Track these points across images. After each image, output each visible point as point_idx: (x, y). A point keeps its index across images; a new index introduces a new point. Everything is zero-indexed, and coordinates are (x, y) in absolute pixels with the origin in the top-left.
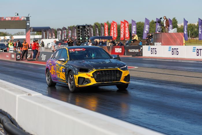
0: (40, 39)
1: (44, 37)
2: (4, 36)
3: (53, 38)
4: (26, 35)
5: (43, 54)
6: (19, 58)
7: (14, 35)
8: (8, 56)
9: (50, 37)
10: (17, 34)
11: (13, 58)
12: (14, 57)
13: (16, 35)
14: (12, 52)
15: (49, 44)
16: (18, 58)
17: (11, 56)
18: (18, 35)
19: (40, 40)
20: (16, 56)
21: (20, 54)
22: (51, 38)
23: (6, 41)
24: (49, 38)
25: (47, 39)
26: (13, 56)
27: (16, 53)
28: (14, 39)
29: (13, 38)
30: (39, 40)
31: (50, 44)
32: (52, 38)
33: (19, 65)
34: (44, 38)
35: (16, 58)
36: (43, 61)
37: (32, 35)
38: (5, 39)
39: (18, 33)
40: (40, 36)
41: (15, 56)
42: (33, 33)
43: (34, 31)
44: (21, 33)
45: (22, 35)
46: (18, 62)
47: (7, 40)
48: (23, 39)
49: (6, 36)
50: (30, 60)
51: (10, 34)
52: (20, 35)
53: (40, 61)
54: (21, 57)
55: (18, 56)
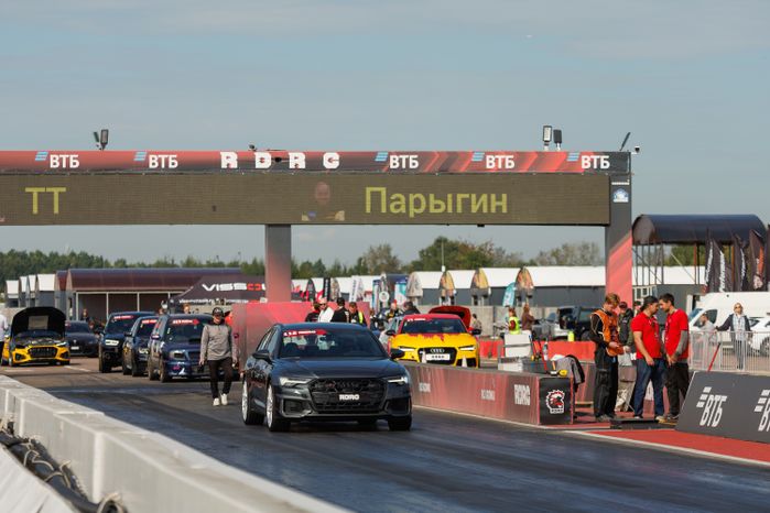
0: (697, 291)
1: (722, 278)
2: (476, 268)
4: (606, 265)
5: (707, 389)
6: (561, 409)
7: (533, 264)
8: (490, 395)
10: (555, 254)
11: (522, 411)
12: (528, 402)
13: (551, 264)
14: (517, 368)
17: (510, 393)
18: (560, 263)
19: (695, 299)
20: (543, 395)
21: (564, 384)
22: (764, 289)
23: (486, 296)
26: (523, 395)
27: (539, 377)
28: (537, 288)
29: (529, 280)
30: (690, 299)
33: (560, 450)
34: (722, 286)
35: (543, 408)
36: (707, 430)
37: (649, 266)
38: (481, 285)
39: (563, 252)
40: (696, 273)
41: (532, 395)
42: (656, 250)
43: (658, 243)
44: (578, 254)
45: (586, 262)
46: (554, 433)
47: (490, 292)
48: (589, 287)
49: (485, 266)
50: (626, 425)
51: (512, 256)
52: (571, 265)
53: (686, 432)
54: (571, 402)
55: (555, 396)
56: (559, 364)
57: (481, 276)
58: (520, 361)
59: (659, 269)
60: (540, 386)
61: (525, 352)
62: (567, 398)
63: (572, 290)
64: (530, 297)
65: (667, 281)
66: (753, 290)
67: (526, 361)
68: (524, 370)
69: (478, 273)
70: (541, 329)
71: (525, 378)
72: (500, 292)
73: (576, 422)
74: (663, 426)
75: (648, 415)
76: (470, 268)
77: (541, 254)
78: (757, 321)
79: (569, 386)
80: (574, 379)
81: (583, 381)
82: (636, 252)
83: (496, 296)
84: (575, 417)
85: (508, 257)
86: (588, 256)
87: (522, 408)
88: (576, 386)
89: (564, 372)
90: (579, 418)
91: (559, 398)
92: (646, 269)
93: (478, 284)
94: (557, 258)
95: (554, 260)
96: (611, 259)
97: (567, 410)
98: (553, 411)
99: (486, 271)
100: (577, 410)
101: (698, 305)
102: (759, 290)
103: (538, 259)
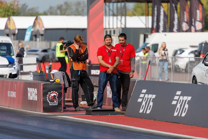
0: (146, 32)
1: (161, 24)
2: (9, 16)
3: (196, 31)
4: (88, 15)
5: (144, 91)
6: (56, 103)
7: (45, 14)
8: (13, 94)
9: (185, 26)
10: (60, 8)
11: (32, 103)
12: (36, 98)
13: (56, 14)
14: (30, 78)
15: (182, 51)
16: (52, 101)
17: (26, 93)
18: (61, 14)
19: (146, 37)
20: (45, 94)
21: (58, 88)
22: (189, 30)
23: (14, 34)
24: (180, 30)
25: (171, 30)
26: (33, 94)
27: (42, 83)
28: (46, 30)
29: (41, 24)
30: (142, 37)
31: (185, 54)
32: (193, 28)
33: (54, 127)
34: (161, 29)
35: (45, 102)
36: (144, 116)
37: (117, 16)
38: (11, 27)
39: (64, 7)
40: (147, 21)
41: (38, 94)
42: (121, 5)
43: (123, 2)
44: (74, 8)
45: (78, 13)
46: (52, 117)
47: (17, 32)
48: (79, 29)
49: (14, 15)
50: (95, 113)
51: (32, 9)
52: (68, 15)
53: (131, 117)
54: (62, 98)
55: (53, 95)
56: (55, 76)
57: (11, 22)
58: (31, 73)
59: (123, 18)
60: (44, 89)
61: (34, 68)
62: (60, 96)
63: (69, 31)
64: (42, 35)
65: (128, 26)
66: (183, 31)
67: (35, 74)
68: (34, 79)
69: (9, 20)
70: (48, 56)
71: (34, 84)
72: (22, 31)
73: (65, 111)
74: (118, 113)
75: (107, 106)
76: (4, 16)
77: (51, 8)
78: (183, 51)
79: (61, 88)
80: (65, 85)
81: (70, 86)
82: (109, 7)
83: (20, 34)
84: (64, 108)
85: (29, 10)
86: (80, 9)
87: (32, 102)
88: (66, 89)
89: (58, 80)
90: (67, 109)
91: (55, 96)
92: (115, 18)
93: (9, 27)
94: (61, 11)
95: (59, 12)
96: (91, 11)
97: (60, 104)
98: (51, 104)
99: (15, 19)
100: (66, 104)
101: (147, 41)
102: (186, 31)
103: (48, 11)
